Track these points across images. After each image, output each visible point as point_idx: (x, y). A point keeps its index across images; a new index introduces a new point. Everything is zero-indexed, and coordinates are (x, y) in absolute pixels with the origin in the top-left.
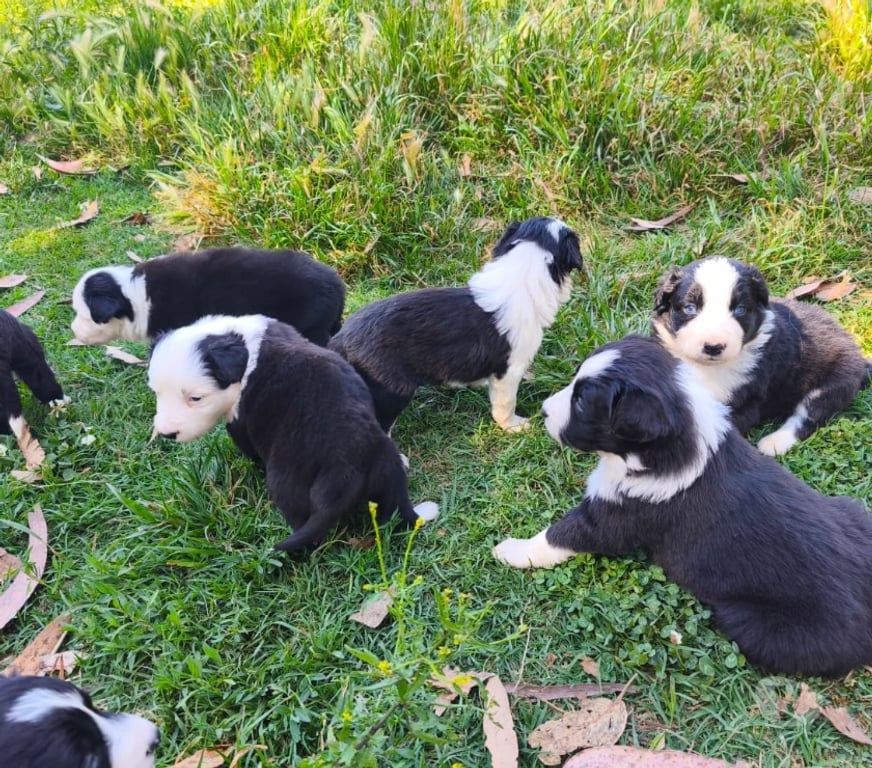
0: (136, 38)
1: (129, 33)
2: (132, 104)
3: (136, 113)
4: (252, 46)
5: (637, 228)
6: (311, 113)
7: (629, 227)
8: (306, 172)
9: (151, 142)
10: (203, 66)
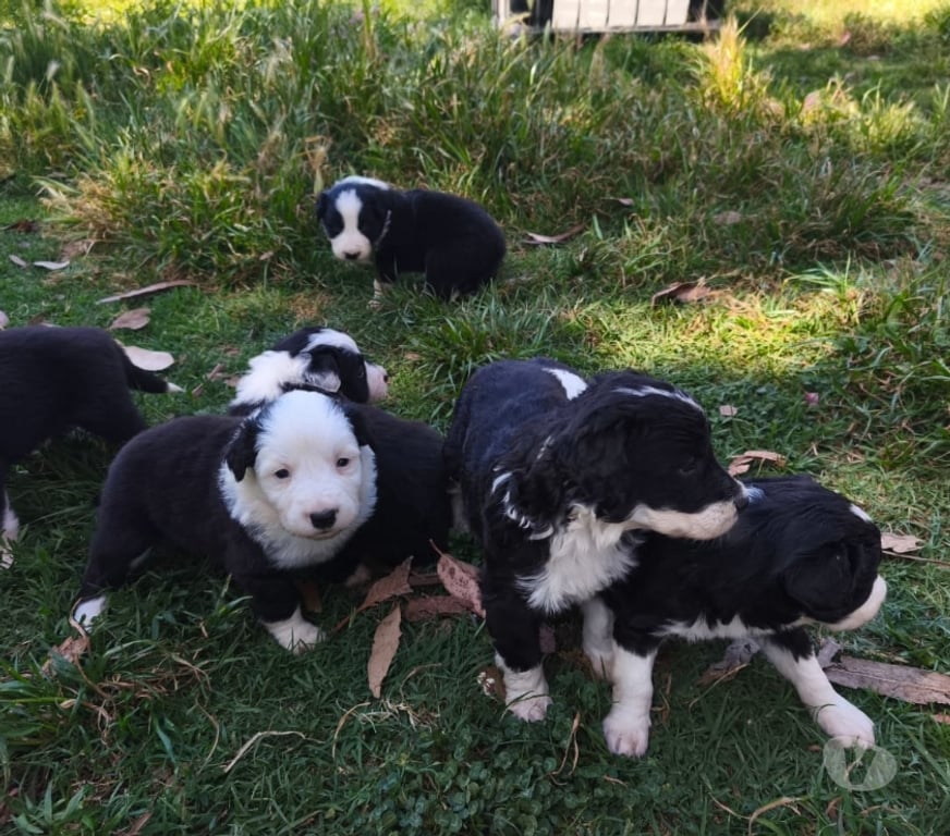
0: (27, 50)
1: (19, 44)
2: (21, 114)
3: (25, 123)
4: (155, 62)
5: (532, 242)
6: (216, 127)
7: (526, 241)
8: (207, 179)
9: (41, 154)
10: (101, 81)
